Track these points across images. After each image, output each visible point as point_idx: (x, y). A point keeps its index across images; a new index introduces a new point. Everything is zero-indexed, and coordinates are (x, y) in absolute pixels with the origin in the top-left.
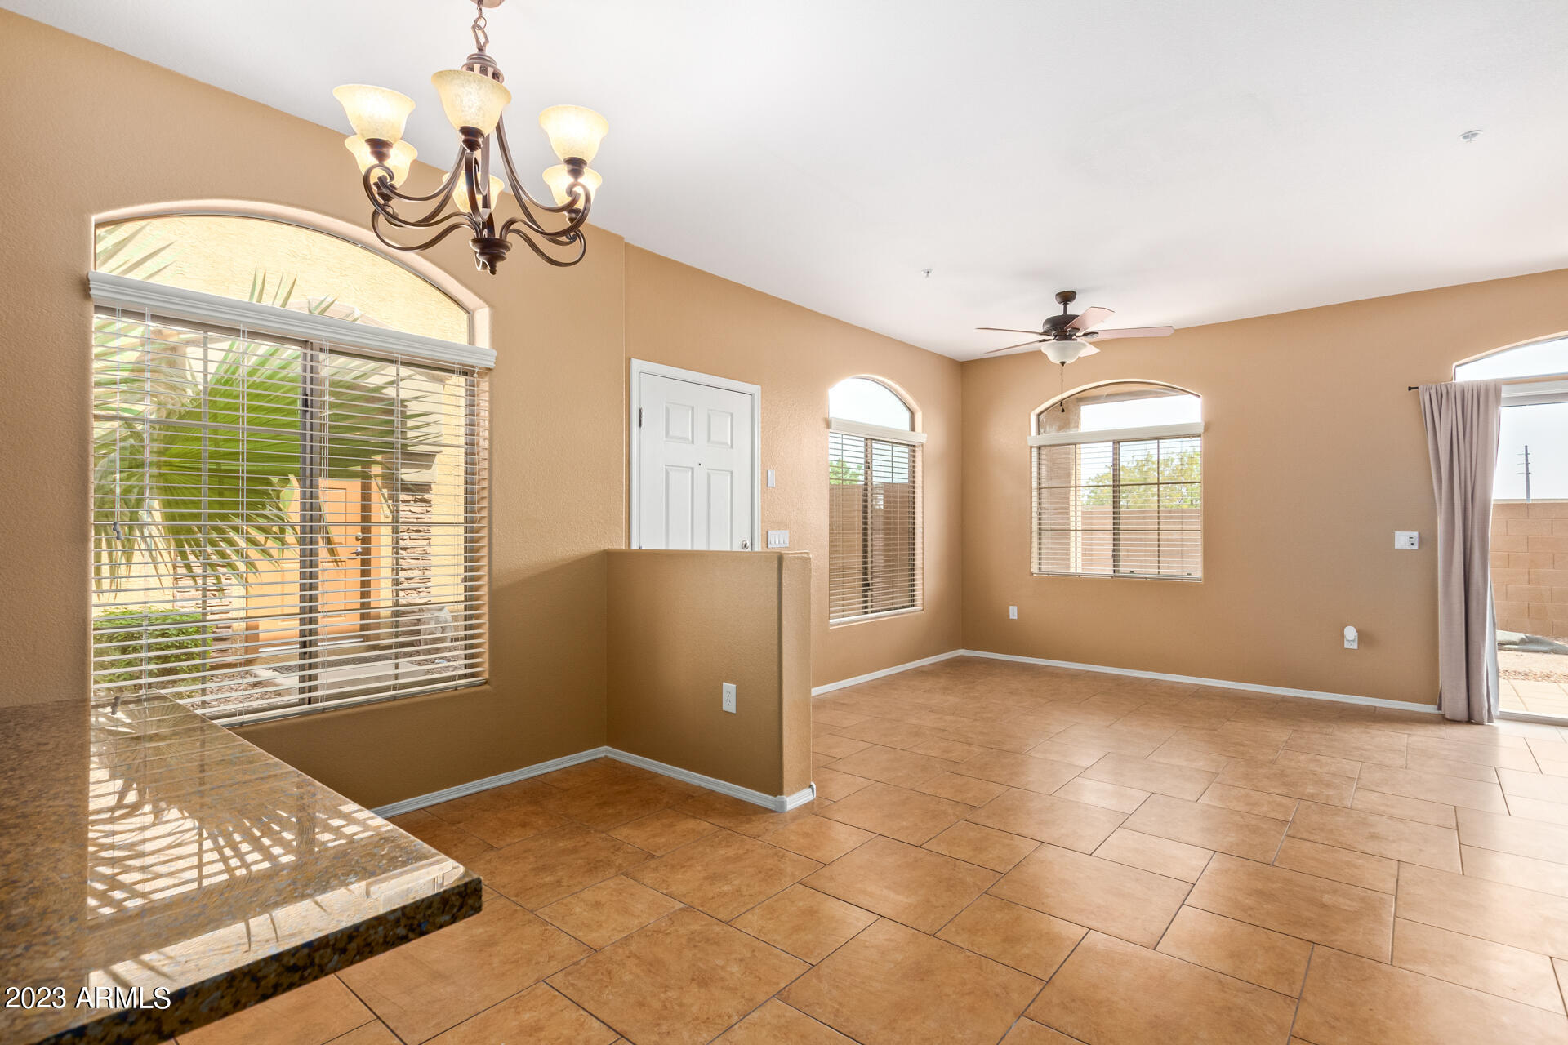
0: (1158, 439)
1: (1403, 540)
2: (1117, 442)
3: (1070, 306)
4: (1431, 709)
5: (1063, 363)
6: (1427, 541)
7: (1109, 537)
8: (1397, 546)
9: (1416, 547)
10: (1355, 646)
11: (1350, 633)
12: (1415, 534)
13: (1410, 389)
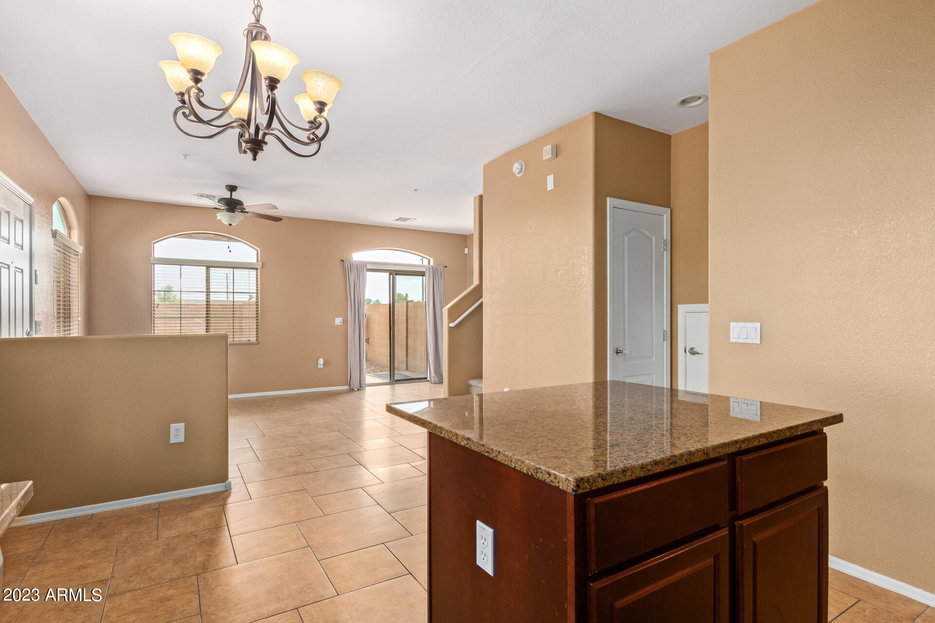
0: (234, 268)
1: (338, 321)
2: (208, 268)
3: (233, 193)
4: (346, 387)
5: (230, 225)
6: (345, 321)
7: (204, 321)
8: (336, 324)
9: (342, 324)
10: (322, 367)
11: (321, 361)
12: (342, 319)
13: (341, 260)
